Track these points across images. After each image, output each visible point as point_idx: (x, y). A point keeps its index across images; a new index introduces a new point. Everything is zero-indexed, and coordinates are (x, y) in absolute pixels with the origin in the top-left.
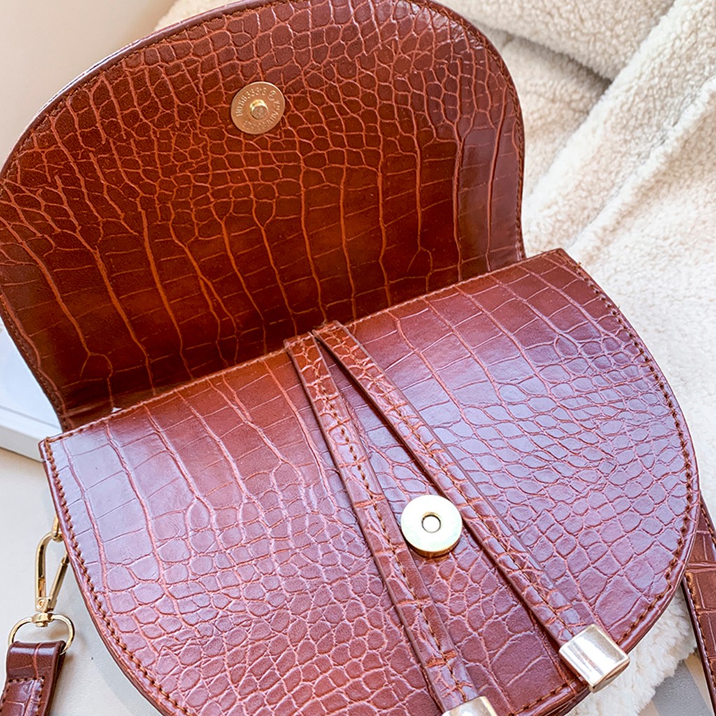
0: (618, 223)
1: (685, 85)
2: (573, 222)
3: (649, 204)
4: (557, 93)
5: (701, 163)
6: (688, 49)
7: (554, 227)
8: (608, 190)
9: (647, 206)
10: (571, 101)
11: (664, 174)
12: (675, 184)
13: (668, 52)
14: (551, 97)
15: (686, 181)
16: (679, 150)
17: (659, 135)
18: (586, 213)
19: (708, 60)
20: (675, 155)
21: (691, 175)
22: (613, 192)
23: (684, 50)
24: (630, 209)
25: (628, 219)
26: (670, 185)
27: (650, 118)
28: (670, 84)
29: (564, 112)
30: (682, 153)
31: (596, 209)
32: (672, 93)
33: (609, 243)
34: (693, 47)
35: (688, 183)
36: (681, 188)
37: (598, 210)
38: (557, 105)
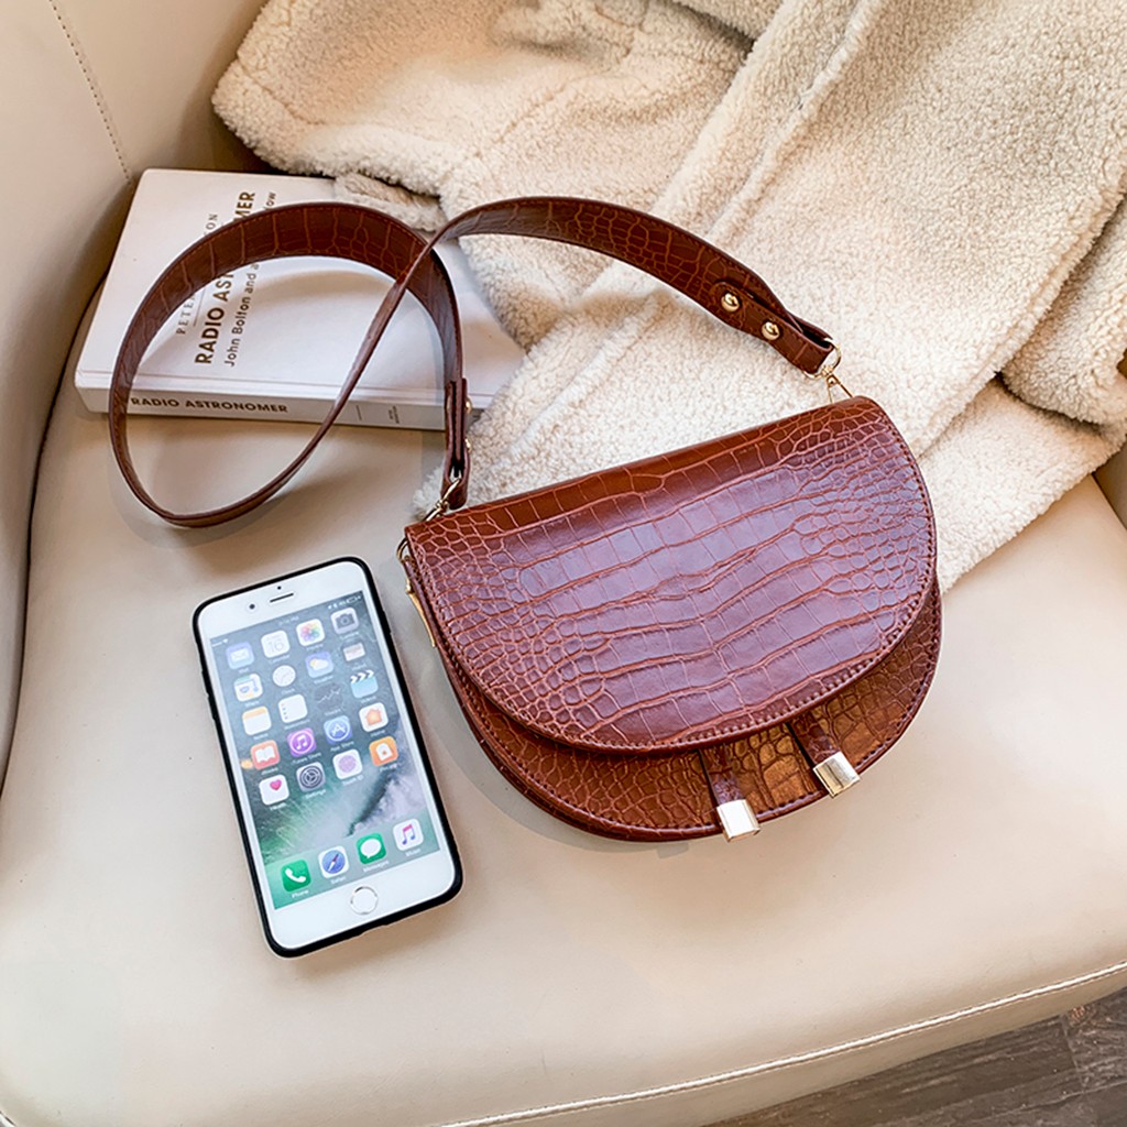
0: (763, 191)
1: (816, 52)
2: (720, 192)
3: (791, 170)
4: (706, 54)
5: (839, 125)
6: (816, 18)
7: (700, 199)
8: (752, 158)
9: (788, 172)
10: (720, 61)
11: (805, 138)
12: (816, 148)
13: (798, 21)
14: (700, 58)
15: (826, 143)
16: (816, 114)
17: (795, 100)
18: (733, 183)
19: (834, 29)
20: (814, 119)
21: (830, 137)
22: (757, 160)
23: (812, 19)
24: (773, 176)
25: (773, 188)
26: (811, 149)
27: (786, 84)
28: (801, 52)
29: (713, 72)
30: (819, 117)
31: (742, 179)
32: (805, 60)
33: (755, 212)
34: (820, 17)
35: (828, 145)
36: (822, 151)
37: (744, 180)
38: (707, 65)
